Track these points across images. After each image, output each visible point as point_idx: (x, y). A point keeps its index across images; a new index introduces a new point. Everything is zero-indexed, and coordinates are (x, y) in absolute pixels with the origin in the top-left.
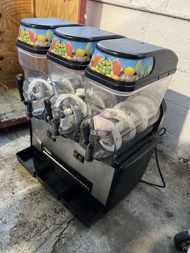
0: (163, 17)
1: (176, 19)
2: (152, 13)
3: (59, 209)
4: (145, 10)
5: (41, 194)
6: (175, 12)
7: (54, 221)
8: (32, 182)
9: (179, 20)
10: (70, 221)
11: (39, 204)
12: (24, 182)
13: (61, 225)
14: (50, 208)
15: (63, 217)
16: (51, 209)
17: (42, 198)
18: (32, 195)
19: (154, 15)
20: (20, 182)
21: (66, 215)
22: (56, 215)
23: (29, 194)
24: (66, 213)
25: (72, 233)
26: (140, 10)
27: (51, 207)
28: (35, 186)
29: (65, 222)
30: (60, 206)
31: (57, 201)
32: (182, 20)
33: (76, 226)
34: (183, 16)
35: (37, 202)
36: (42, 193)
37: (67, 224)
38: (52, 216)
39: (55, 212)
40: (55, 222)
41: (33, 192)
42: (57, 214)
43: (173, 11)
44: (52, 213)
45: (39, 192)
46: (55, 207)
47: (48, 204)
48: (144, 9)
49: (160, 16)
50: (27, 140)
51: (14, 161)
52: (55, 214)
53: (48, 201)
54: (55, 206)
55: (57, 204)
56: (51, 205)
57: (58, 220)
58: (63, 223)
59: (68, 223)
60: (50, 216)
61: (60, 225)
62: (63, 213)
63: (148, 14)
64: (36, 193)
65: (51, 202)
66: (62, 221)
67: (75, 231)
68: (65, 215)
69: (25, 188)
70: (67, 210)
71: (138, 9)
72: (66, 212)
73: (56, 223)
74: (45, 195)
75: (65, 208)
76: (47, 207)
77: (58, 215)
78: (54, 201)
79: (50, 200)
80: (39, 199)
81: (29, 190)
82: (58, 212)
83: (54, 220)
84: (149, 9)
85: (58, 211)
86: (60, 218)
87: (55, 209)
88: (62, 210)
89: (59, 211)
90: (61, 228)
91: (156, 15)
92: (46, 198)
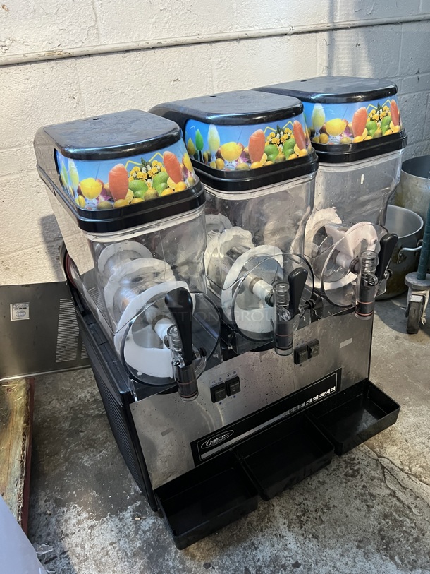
0: (103, 58)
1: (131, 53)
2: (75, 57)
3: (346, 467)
4: (59, 56)
5: (306, 499)
6: (123, 41)
7: (376, 480)
8: (264, 518)
9: (135, 53)
10: (375, 452)
11: (334, 506)
12: (260, 537)
13: (383, 467)
14: (344, 485)
15: (366, 463)
16: (346, 483)
17: (315, 498)
18: (307, 520)
19: (80, 60)
20: (260, 548)
21: (361, 457)
22: (362, 475)
23: (302, 527)
24: (357, 457)
25: (400, 453)
26: (44, 61)
27: (341, 483)
28: (278, 512)
29: (377, 460)
30: (338, 467)
31: (328, 470)
32: (142, 52)
33: (385, 445)
34: (144, 42)
35: (329, 509)
36: (302, 497)
37: (383, 459)
38: (363, 484)
39: (353, 476)
40: (378, 479)
41: (298, 516)
42: (359, 473)
43: (117, 40)
44: (357, 483)
45: (299, 505)
46: (342, 475)
47: (334, 488)
48: (56, 55)
49: (95, 58)
50: (91, 528)
51: (174, 567)
52: (358, 477)
53: (326, 487)
54: (339, 474)
55: (334, 470)
56: (336, 482)
57: (373, 472)
58: (379, 465)
59: (379, 457)
60: (364, 486)
61: (385, 470)
62: (355, 462)
63: (68, 62)
64: (302, 511)
65: (327, 480)
66: (375, 466)
67: (395, 448)
68: (362, 460)
69: (283, 537)
70: (349, 455)
71: (41, 58)
72: (353, 456)
73: (381, 477)
74: (309, 492)
75: (346, 457)
76: (342, 489)
77: (361, 472)
78: (328, 475)
79: (324, 483)
80: (320, 504)
81: (289, 526)
82: (353, 472)
83: (372, 480)
84: (69, 51)
85: (350, 471)
86: (368, 469)
87: (345, 475)
88: (350, 463)
89: (351, 469)
90: (393, 469)
91: (87, 59)
92: (318, 490)
